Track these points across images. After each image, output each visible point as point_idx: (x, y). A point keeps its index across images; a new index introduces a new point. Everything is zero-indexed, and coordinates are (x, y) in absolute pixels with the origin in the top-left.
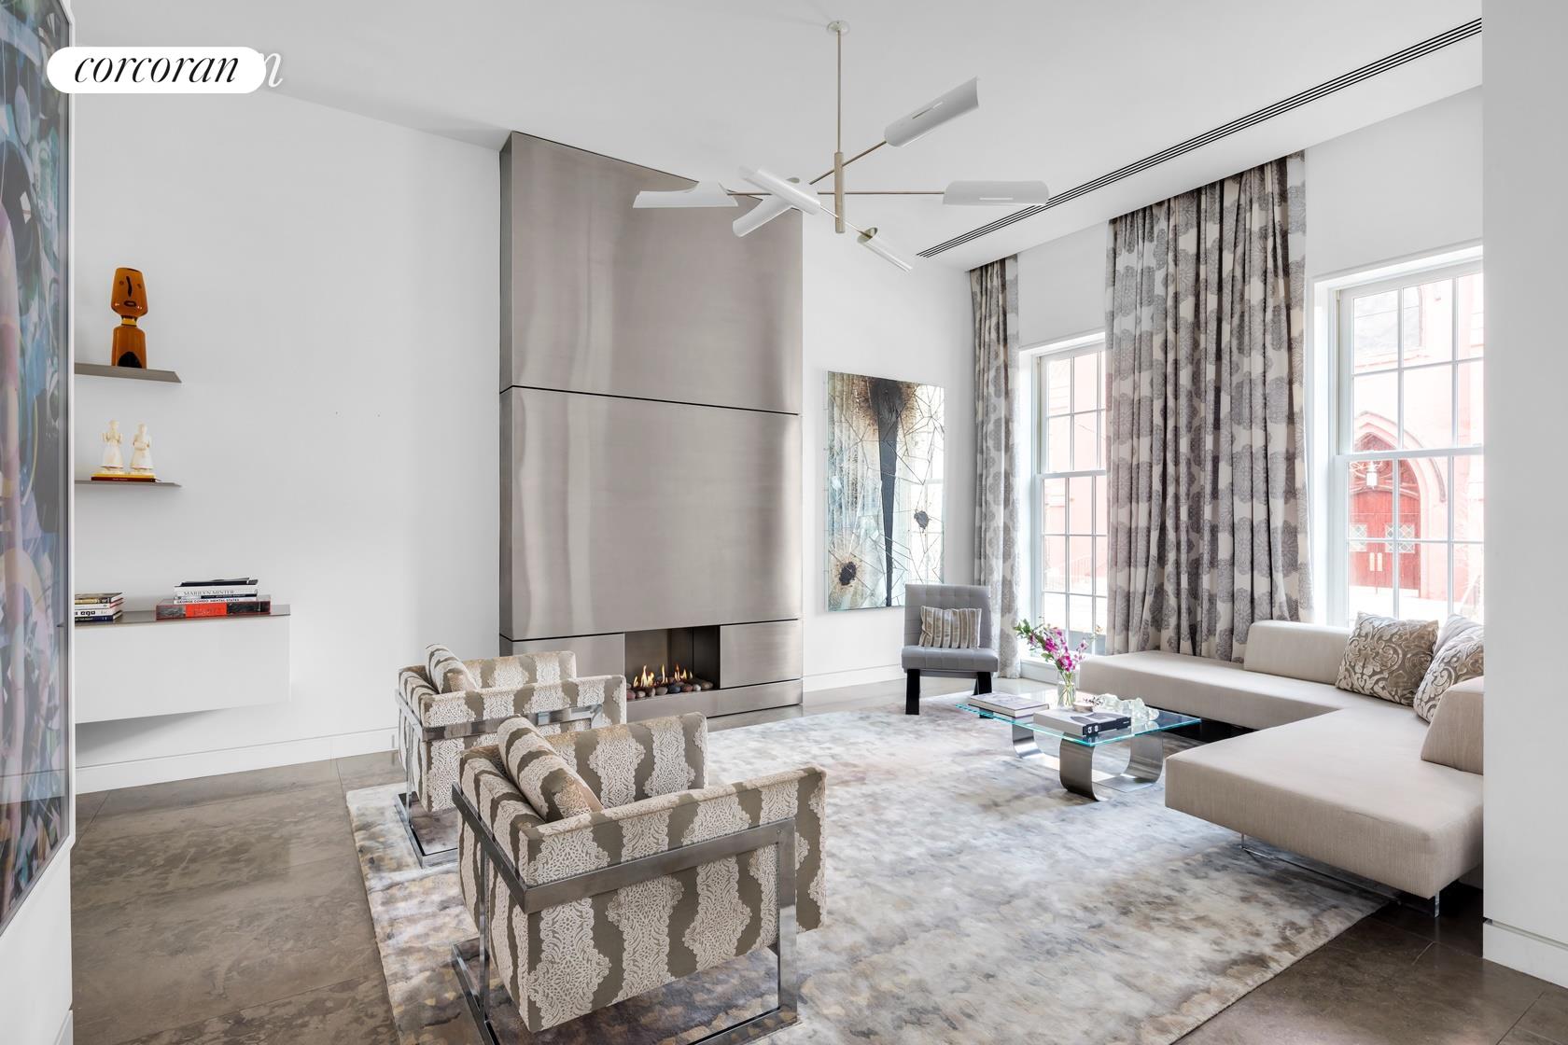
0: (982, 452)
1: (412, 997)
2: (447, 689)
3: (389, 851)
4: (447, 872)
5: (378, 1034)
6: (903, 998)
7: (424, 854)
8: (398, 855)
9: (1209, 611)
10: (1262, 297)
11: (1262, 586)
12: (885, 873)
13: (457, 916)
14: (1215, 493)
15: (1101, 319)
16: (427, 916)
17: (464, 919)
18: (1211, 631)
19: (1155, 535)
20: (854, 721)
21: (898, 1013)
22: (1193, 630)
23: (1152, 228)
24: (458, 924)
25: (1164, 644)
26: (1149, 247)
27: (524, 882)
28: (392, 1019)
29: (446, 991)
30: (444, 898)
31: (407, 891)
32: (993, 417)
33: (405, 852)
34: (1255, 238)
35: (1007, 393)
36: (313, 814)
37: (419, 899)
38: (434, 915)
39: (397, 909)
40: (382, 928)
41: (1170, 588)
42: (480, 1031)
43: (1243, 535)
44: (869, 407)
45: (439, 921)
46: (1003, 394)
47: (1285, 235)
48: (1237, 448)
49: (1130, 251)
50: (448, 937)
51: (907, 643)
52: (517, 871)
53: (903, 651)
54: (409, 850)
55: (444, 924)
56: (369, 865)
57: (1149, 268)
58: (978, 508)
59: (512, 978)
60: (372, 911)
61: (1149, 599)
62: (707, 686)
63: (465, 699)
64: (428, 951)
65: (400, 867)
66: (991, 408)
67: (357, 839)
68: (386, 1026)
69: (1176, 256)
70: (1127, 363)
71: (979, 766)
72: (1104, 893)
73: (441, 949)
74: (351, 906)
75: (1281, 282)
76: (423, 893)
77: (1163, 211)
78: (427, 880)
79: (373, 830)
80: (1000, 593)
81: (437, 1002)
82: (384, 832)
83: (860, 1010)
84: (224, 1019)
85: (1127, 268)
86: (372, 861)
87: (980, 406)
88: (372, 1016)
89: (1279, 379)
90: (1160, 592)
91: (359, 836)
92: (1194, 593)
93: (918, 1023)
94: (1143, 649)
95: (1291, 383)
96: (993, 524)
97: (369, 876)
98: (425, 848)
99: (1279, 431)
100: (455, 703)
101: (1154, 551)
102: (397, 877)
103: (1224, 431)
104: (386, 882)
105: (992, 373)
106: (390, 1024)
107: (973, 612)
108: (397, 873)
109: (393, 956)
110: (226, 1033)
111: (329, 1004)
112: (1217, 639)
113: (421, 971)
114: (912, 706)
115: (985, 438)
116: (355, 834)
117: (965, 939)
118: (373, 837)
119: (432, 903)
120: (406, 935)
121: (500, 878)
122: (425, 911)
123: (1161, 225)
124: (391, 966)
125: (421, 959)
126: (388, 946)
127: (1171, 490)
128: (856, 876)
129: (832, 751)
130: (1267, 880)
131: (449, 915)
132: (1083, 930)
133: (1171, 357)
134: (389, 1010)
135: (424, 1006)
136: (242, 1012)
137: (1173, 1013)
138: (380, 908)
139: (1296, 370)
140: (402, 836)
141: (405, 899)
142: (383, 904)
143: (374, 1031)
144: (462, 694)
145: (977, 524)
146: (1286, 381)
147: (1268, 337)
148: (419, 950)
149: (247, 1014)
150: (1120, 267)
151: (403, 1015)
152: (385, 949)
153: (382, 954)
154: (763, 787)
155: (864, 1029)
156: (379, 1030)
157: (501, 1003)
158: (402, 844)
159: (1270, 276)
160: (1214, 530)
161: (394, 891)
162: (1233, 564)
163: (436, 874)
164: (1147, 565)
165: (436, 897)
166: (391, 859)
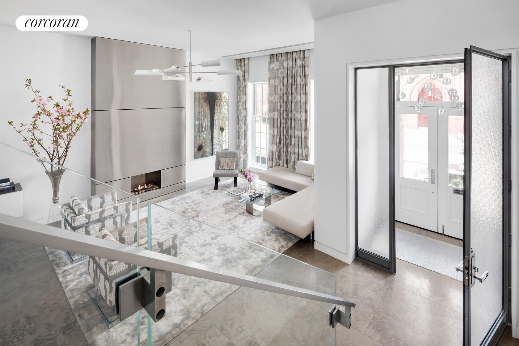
0: (239, 110)
1: (76, 302)
2: (79, 214)
3: (61, 260)
4: (80, 264)
5: (68, 313)
6: (196, 280)
7: (73, 260)
8: (64, 261)
9: (290, 157)
10: (300, 82)
11: (300, 152)
12: (199, 246)
13: (85, 277)
14: (291, 128)
15: (267, 79)
16: (77, 279)
17: (87, 278)
18: (290, 162)
19: (278, 137)
20: (200, 194)
21: (194, 284)
22: (287, 161)
23: (278, 58)
24: (86, 280)
25: (281, 165)
26: (277, 63)
27: (108, 276)
28: (71, 309)
29: (85, 299)
30: (80, 273)
31: (69, 272)
32: (242, 101)
33: (66, 260)
34: (299, 68)
35: (245, 94)
36: (33, 250)
37: (73, 274)
38: (78, 278)
39: (67, 278)
40: (64, 285)
41: (282, 150)
42: (96, 307)
43: (297, 139)
44: (207, 100)
45: (80, 280)
46: (244, 95)
47: (305, 67)
48: (295, 117)
49: (273, 63)
50: (83, 284)
51: (216, 169)
52: (106, 273)
53: (214, 172)
54: (67, 259)
55: (82, 280)
56: (56, 265)
57: (277, 69)
58: (238, 125)
59: (105, 296)
60: (60, 280)
61: (277, 153)
62: (157, 187)
63: (85, 217)
64: (79, 289)
65: (66, 265)
66: (241, 98)
67: (50, 257)
68: (70, 311)
69: (283, 67)
70: (273, 93)
71: (229, 207)
72: (247, 244)
73: (82, 288)
74: (53, 279)
75: (304, 79)
76: (74, 272)
77: (280, 55)
78: (75, 268)
79: (54, 253)
80: (243, 148)
81: (83, 302)
82: (58, 254)
83: (186, 285)
84: (24, 318)
85: (273, 68)
86: (56, 264)
87: (239, 96)
88: (66, 309)
89: (304, 102)
90: (280, 151)
91: (50, 256)
92: (287, 151)
93: (199, 285)
94: (276, 166)
95: (306, 103)
96: (242, 130)
97: (56, 269)
98: (72, 257)
99: (303, 114)
100: (82, 218)
101: (278, 141)
102: (66, 268)
103: (293, 113)
104: (62, 270)
105: (241, 89)
106: (71, 310)
107: (233, 159)
108: (65, 267)
109: (69, 292)
110: (26, 321)
111: (53, 308)
112: (291, 164)
113: (78, 295)
114: (216, 187)
115: (239, 106)
116: (49, 256)
117: (213, 262)
118: (55, 256)
119: (77, 274)
120: (72, 285)
121: (101, 273)
122: (76, 277)
123: (280, 58)
124: (68, 295)
125: (77, 292)
126: (67, 289)
127: (282, 126)
128: (191, 248)
129: (192, 206)
130: (282, 235)
131: (83, 277)
132: (240, 255)
133: (282, 92)
134: (70, 306)
135: (80, 304)
136: (29, 315)
137: (251, 273)
138: (62, 279)
139: (307, 100)
140: (64, 254)
141: (69, 275)
142: (63, 277)
143: (67, 313)
144: (84, 215)
145: (238, 129)
146: (305, 102)
147: (301, 92)
148: (76, 289)
149: (30, 315)
150: (271, 67)
151: (74, 307)
152: (66, 291)
153: (65, 292)
154: (164, 241)
155: (186, 289)
156: (69, 312)
157: (100, 300)
158: (65, 257)
159: (302, 77)
160: (291, 137)
161: (65, 273)
162: (295, 145)
163: (77, 266)
164: (277, 145)
165: (78, 273)
166: (62, 263)
